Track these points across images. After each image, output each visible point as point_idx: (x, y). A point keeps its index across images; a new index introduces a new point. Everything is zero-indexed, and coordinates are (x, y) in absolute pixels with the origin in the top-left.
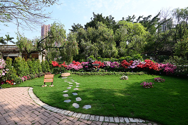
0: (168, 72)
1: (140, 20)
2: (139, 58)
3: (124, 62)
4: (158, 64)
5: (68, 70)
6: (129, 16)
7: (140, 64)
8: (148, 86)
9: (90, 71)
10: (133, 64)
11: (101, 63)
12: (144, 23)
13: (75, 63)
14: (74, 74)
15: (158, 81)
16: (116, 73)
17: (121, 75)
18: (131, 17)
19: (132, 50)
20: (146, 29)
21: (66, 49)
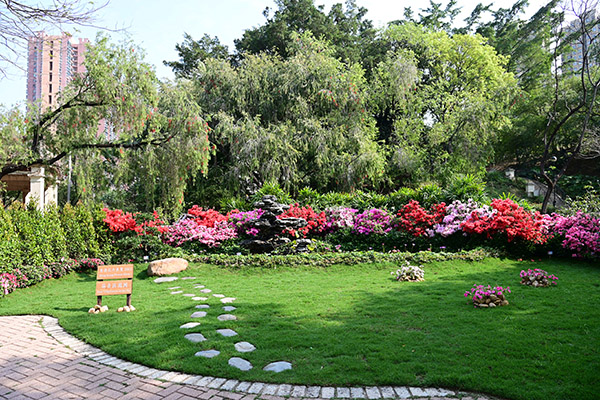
0: (579, 250)
1: (480, 21)
2: (472, 191)
3: (409, 210)
4: (540, 218)
5: (174, 244)
6: (432, 4)
7: (474, 217)
8: (488, 301)
9: (268, 249)
10: (447, 218)
11: (313, 215)
12: (499, 34)
13: (202, 218)
14: (205, 265)
15: (531, 282)
16: (376, 254)
17: (398, 263)
18: (442, 8)
19: (446, 155)
20: (506, 60)
21: (156, 151)
